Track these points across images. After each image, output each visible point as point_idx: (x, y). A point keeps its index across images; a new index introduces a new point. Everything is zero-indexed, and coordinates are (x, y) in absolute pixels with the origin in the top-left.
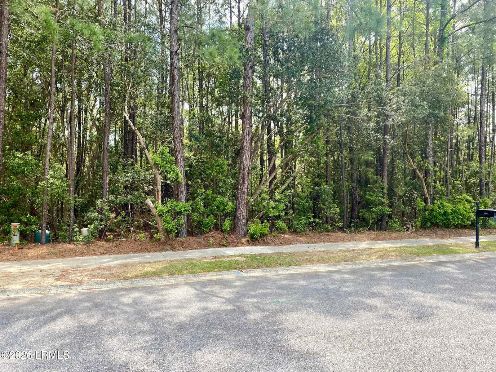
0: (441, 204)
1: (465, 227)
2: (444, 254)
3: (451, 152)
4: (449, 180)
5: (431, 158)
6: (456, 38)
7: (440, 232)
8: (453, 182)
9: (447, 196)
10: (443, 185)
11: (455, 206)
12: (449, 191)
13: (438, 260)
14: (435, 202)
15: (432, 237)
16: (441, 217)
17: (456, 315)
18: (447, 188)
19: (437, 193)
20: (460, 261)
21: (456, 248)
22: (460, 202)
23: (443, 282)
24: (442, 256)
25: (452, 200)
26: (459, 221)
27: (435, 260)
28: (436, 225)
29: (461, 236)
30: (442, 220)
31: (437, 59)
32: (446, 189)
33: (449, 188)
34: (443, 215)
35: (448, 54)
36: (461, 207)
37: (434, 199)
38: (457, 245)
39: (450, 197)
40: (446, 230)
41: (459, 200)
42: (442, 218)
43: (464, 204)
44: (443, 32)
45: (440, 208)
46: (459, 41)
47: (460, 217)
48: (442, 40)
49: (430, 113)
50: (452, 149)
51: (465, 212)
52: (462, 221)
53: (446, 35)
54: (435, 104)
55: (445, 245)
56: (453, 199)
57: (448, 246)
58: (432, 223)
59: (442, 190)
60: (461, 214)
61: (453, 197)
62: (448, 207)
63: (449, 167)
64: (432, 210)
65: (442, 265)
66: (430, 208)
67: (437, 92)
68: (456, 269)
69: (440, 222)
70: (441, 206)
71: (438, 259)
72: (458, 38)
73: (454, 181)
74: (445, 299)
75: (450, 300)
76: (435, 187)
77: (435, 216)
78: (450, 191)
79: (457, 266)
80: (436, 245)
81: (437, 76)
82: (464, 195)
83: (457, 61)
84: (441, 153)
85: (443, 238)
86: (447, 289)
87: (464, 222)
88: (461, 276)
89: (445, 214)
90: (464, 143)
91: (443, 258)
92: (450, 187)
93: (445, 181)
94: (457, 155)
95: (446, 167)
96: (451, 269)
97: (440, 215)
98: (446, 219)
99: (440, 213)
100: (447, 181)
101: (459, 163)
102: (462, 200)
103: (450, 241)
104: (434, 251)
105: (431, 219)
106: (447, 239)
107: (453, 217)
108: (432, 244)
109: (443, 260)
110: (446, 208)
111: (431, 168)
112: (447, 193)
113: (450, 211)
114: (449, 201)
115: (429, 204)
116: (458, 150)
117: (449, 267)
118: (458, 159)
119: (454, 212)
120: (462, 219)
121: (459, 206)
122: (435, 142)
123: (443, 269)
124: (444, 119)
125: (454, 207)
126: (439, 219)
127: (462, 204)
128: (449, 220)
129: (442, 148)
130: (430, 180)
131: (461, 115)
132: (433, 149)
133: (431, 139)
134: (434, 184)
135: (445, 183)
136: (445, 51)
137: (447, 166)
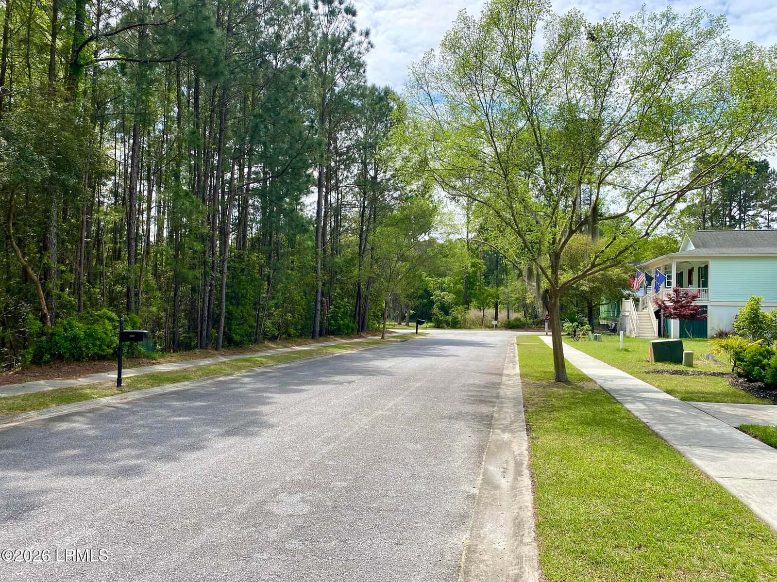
0: (69, 323)
1: (103, 358)
2: (68, 403)
3: (87, 243)
4: (82, 287)
5: (53, 250)
6: (98, 71)
7: (66, 368)
8: (89, 291)
9: (79, 311)
10: (73, 293)
11: (90, 326)
12: (82, 304)
13: (58, 414)
14: (60, 320)
15: (51, 378)
16: (67, 344)
17: (77, 495)
18: (79, 300)
19: (62, 306)
20: (92, 411)
21: (88, 391)
22: (98, 320)
23: (63, 447)
24: (64, 407)
25: (86, 318)
26: (96, 350)
27: (53, 415)
28: (61, 357)
29: (98, 372)
30: (70, 350)
31: (67, 93)
32: (76, 300)
33: (82, 299)
34: (70, 341)
35: (85, 92)
36: (98, 328)
37: (58, 316)
38: (90, 387)
39: (83, 313)
40: (74, 365)
41: (96, 317)
42: (69, 347)
43: (104, 323)
44: (77, 54)
45: (66, 330)
46: (104, 78)
47: (98, 343)
48: (75, 68)
49: (52, 177)
50: (89, 240)
51: (105, 336)
52: (100, 350)
53: (82, 62)
54: (62, 164)
55: (72, 388)
56: (87, 315)
57: (76, 389)
58: (52, 355)
59: (70, 301)
60: (99, 339)
61: (88, 313)
62: (79, 328)
63: (82, 266)
64: (53, 334)
65: (63, 421)
66: (50, 331)
67: (66, 146)
68: (85, 424)
69: (65, 353)
70: (67, 327)
71: (59, 411)
72: (101, 72)
73: (90, 288)
74: (62, 474)
75: (70, 474)
76: (60, 297)
77: (57, 343)
78: (84, 304)
79: (89, 418)
80: (57, 390)
81: (65, 122)
82: (105, 310)
83: (99, 108)
84: (72, 244)
85: (68, 379)
86: (67, 458)
87: (103, 350)
88: (91, 433)
89: (75, 339)
90: (108, 232)
91: (66, 409)
92: (84, 298)
93: (76, 289)
94: (98, 250)
95: (78, 267)
96: (79, 425)
97: (66, 341)
98: (75, 348)
99: (66, 338)
100: (79, 289)
101: (100, 260)
102: (101, 317)
103: (81, 382)
104: (53, 400)
105: (51, 348)
106: (76, 379)
107: (87, 344)
108: (50, 389)
109: (66, 412)
110: (76, 330)
111: (54, 265)
112: (79, 306)
113: (82, 334)
114: (81, 319)
115: (49, 324)
116: (98, 242)
117: (75, 422)
118: (98, 255)
119: (88, 336)
120: (100, 346)
121: (96, 327)
122: (62, 226)
123: (64, 426)
124: (77, 191)
125: (88, 329)
126: (65, 348)
127: (101, 322)
128: (80, 348)
129: (73, 236)
130: (51, 285)
131: (104, 190)
132: (57, 235)
133: (54, 219)
134: (58, 292)
135: (76, 292)
136: (81, 87)
137: (80, 265)
